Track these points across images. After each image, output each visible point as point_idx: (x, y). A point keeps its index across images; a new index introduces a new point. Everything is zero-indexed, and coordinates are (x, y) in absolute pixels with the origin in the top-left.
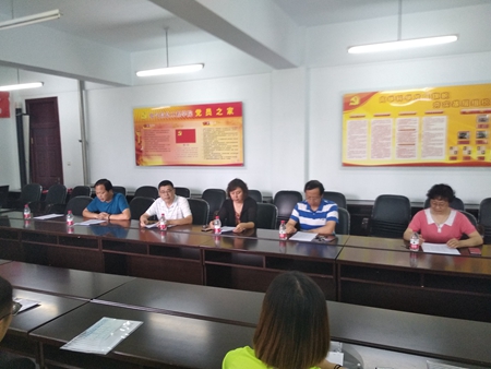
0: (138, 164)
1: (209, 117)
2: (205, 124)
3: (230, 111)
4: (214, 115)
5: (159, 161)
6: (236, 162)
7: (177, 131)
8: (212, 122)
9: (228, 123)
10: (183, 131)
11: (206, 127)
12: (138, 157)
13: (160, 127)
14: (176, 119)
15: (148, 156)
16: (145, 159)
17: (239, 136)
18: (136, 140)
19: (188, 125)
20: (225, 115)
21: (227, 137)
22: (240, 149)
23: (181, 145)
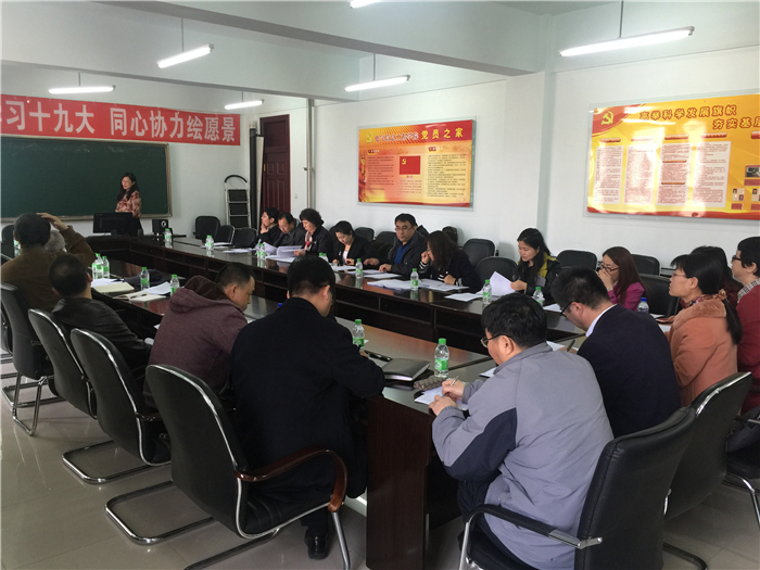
0: (360, 200)
1: (436, 140)
2: (431, 149)
3: (459, 133)
4: (441, 139)
5: (381, 196)
6: (462, 201)
7: (401, 158)
8: (438, 146)
9: (455, 149)
10: (407, 158)
11: (432, 153)
12: (361, 190)
13: (385, 153)
14: (401, 143)
15: (370, 190)
16: (368, 194)
17: (468, 166)
18: (360, 169)
19: (412, 151)
20: (453, 137)
21: (454, 167)
22: (468, 184)
23: (405, 176)
